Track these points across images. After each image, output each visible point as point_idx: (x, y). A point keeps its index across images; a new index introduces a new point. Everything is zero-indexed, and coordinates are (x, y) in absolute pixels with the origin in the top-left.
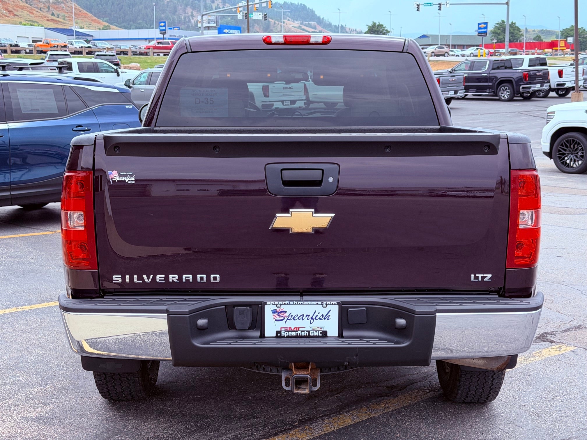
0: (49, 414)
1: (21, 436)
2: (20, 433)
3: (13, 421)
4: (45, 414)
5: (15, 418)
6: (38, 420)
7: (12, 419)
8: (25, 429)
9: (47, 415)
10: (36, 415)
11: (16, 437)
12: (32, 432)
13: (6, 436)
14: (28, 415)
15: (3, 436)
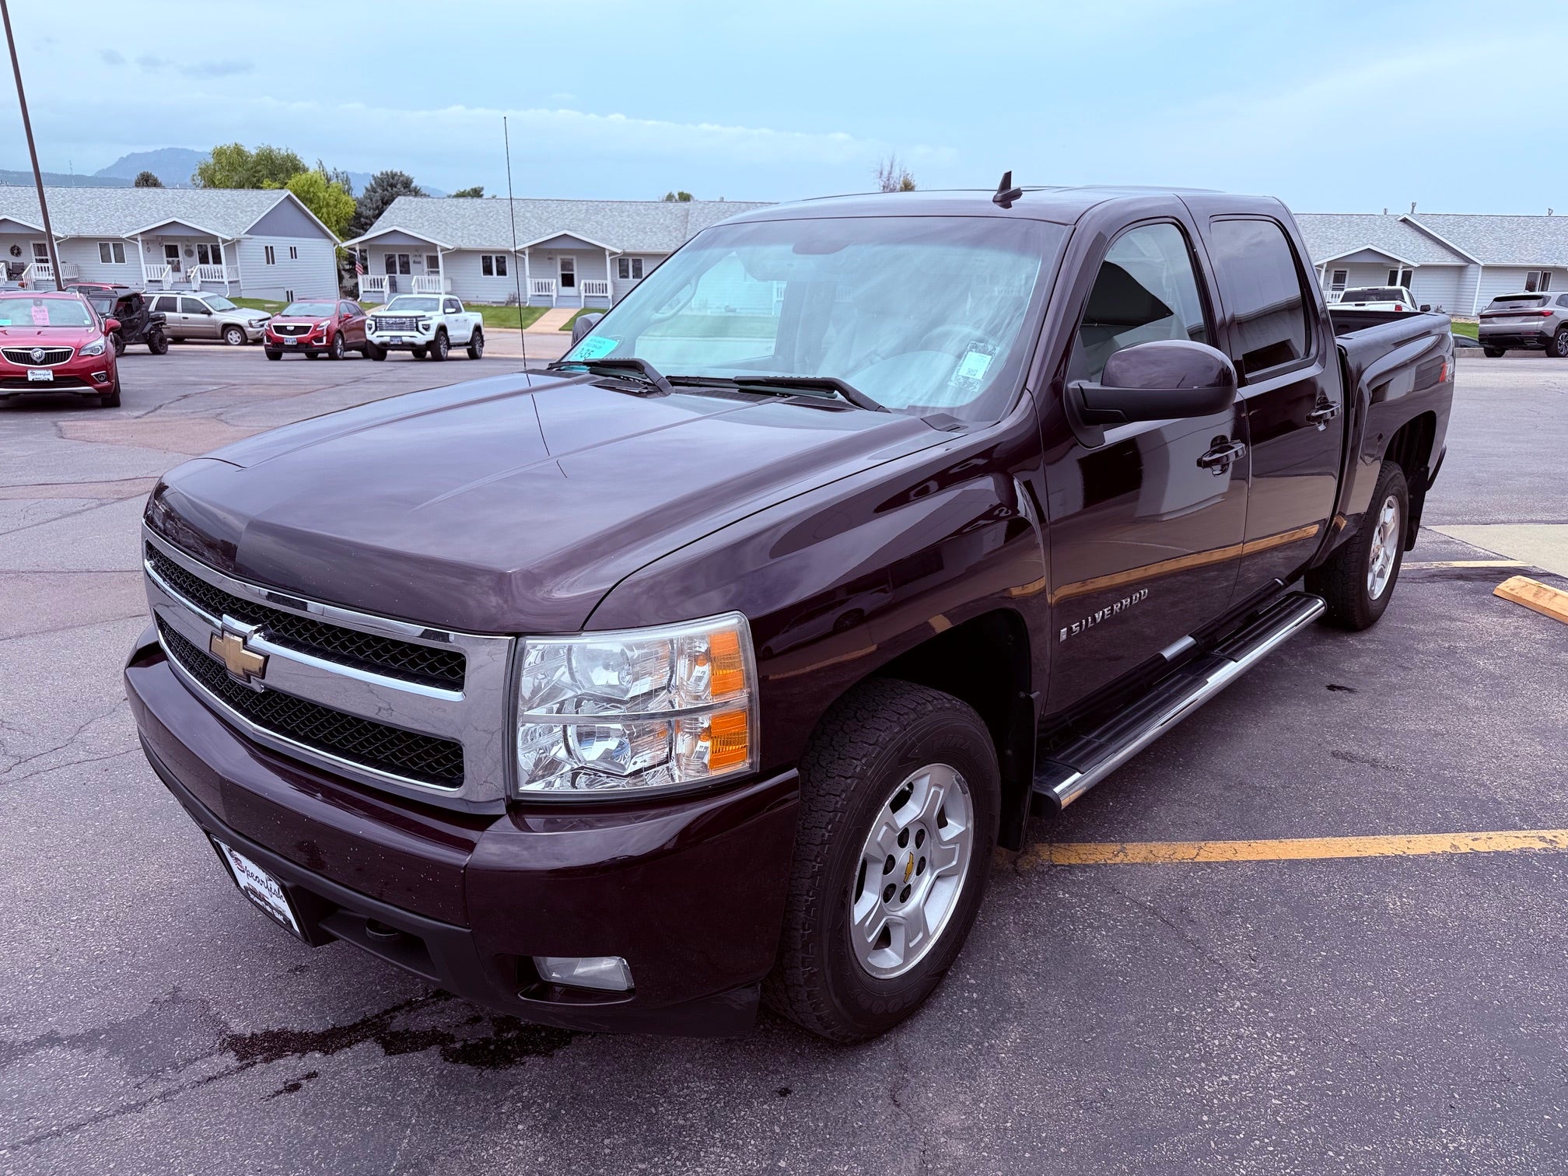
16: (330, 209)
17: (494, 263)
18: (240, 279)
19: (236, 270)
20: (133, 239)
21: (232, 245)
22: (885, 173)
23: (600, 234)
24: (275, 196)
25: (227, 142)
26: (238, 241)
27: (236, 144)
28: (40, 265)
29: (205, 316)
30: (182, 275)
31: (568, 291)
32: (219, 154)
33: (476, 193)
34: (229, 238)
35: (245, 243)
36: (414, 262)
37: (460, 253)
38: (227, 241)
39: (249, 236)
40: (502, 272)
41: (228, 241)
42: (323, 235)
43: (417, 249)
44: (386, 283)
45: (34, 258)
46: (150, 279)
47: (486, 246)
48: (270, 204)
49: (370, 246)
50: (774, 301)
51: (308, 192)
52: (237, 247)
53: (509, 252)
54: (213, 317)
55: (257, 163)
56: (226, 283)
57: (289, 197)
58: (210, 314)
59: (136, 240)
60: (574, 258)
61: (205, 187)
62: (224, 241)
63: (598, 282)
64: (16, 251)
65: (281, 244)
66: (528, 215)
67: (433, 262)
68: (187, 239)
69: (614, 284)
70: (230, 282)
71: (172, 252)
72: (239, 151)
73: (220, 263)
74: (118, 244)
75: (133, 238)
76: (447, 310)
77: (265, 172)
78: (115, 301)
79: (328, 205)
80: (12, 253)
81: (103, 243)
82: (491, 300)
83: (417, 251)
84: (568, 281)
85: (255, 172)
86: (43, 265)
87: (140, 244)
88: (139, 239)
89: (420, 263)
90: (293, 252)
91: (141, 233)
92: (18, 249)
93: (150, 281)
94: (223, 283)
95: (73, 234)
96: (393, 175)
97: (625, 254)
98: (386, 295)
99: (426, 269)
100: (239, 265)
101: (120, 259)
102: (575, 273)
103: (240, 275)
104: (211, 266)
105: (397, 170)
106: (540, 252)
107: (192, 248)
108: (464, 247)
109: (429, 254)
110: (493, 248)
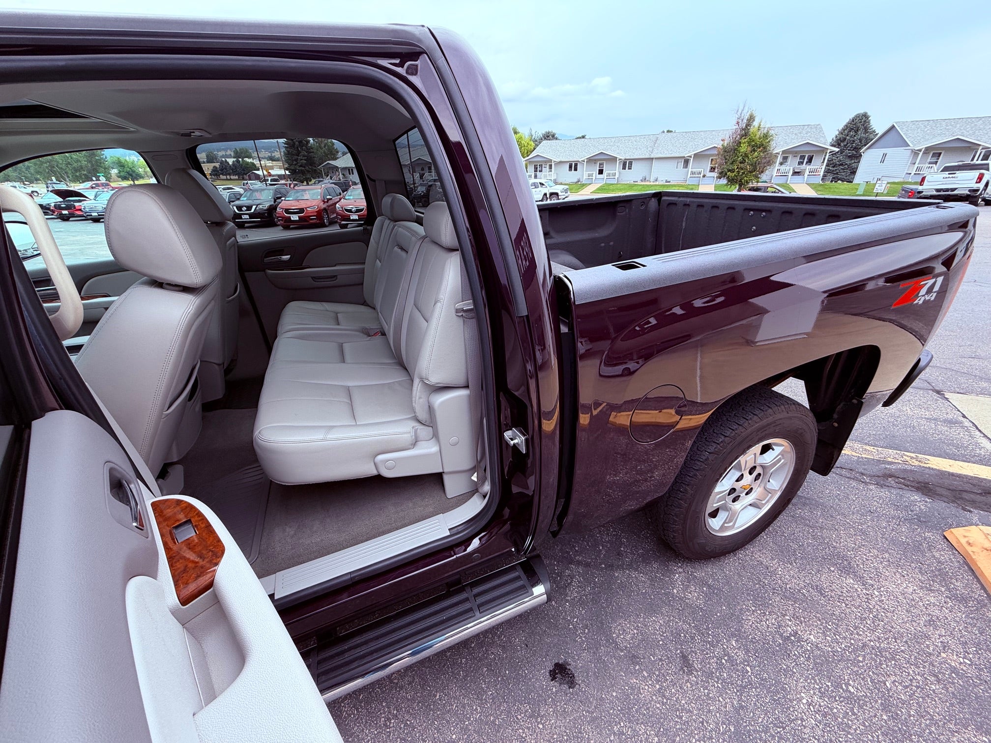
0: (829, 568)
1: (883, 558)
2: (881, 563)
3: (882, 589)
4: (833, 572)
5: (877, 593)
6: (847, 569)
7: (882, 593)
8: (872, 565)
9: (832, 569)
10: (846, 578)
11: (889, 561)
12: (866, 555)
13: (902, 568)
14: (856, 586)
15: (905, 572)
16: (525, 148)
17: (573, 167)
22: (740, 111)
23: (617, 151)
31: (601, 176)
33: (583, 137)
36: (544, 167)
37: (561, 162)
40: (576, 169)
43: (546, 162)
44: (533, 176)
47: (571, 159)
49: (530, 162)
50: (689, 177)
53: (579, 161)
60: (605, 162)
63: (612, 172)
66: (590, 145)
67: (551, 167)
69: (620, 173)
79: (524, 146)
82: (571, 180)
84: (601, 172)
89: (546, 167)
96: (548, 133)
97: (625, 159)
99: (548, 170)
102: (604, 168)
105: (550, 130)
106: (591, 160)
108: (563, 160)
109: (549, 164)
110: (573, 160)
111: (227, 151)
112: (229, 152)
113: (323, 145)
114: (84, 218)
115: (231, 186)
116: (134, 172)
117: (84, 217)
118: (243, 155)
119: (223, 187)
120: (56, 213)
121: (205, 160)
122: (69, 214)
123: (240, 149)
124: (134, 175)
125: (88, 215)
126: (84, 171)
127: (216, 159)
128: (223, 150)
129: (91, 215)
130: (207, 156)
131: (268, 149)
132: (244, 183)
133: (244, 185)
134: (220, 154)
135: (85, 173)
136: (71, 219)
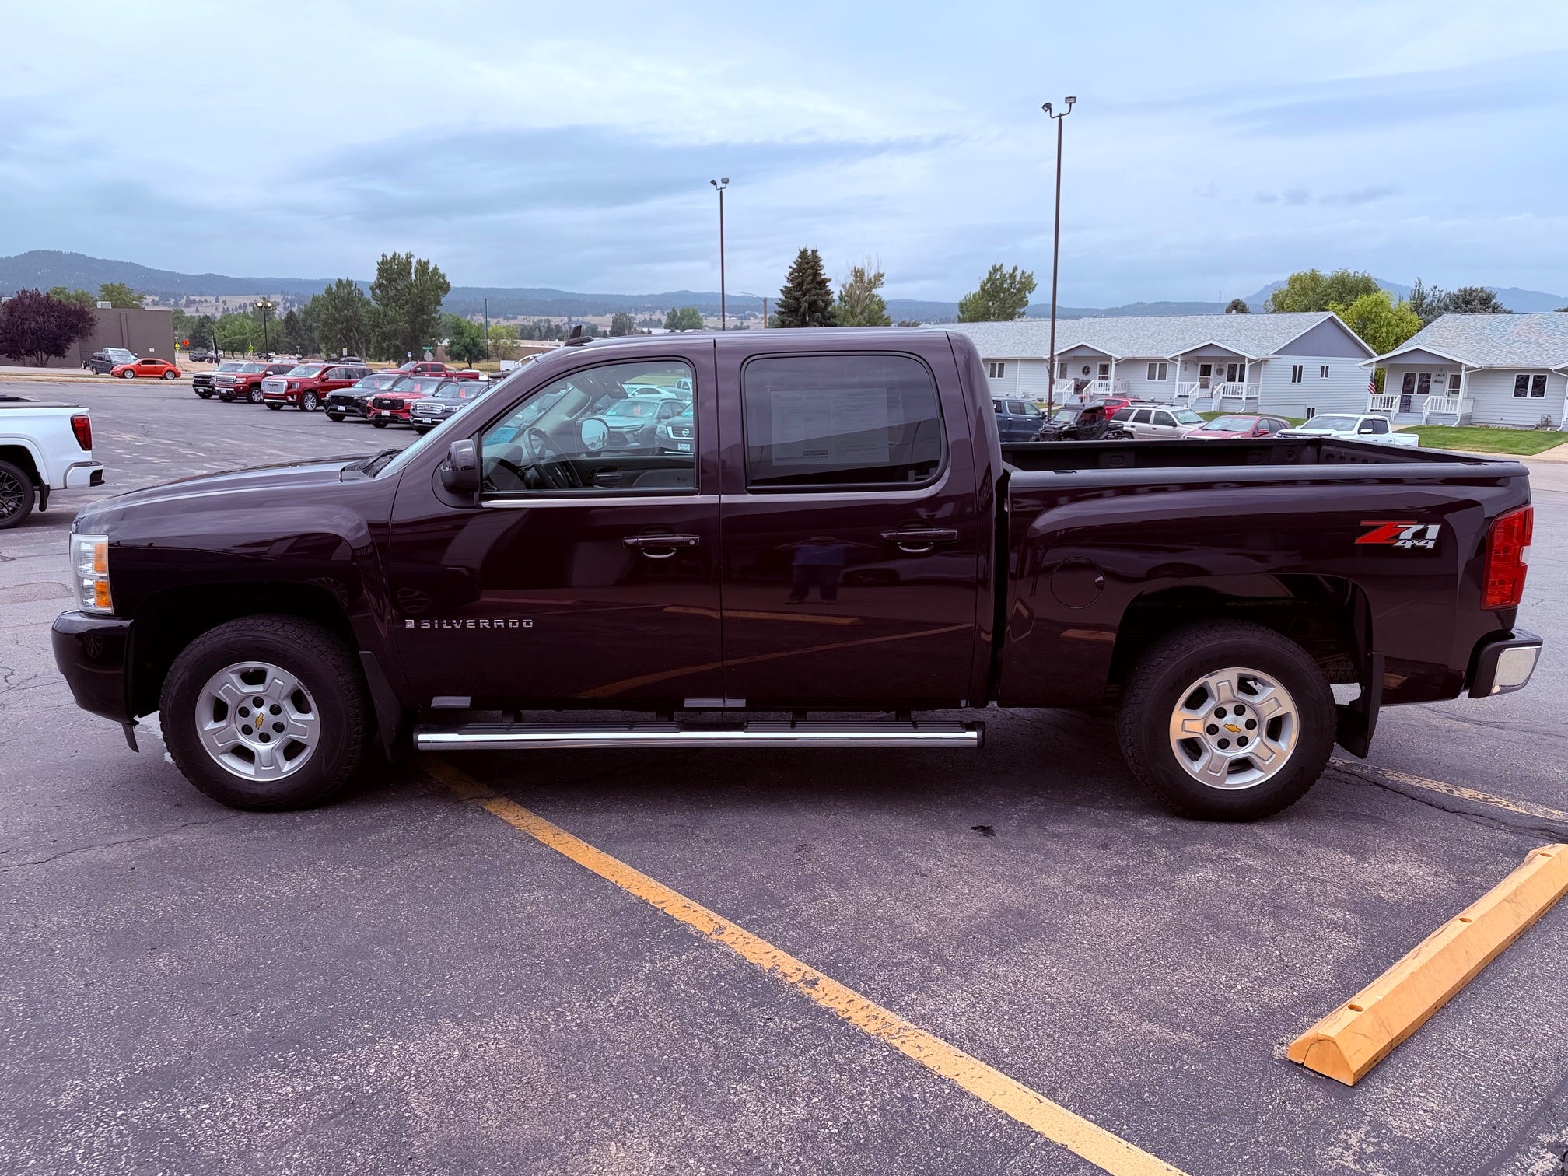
16: (1390, 329)
17: (1530, 383)
18: (1259, 395)
19: (1257, 388)
20: (1173, 360)
21: (1258, 364)
24: (1316, 318)
25: (1304, 269)
26: (1266, 361)
27: (1313, 271)
28: (1101, 382)
29: (1171, 428)
30: (1208, 391)
32: (1294, 281)
34: (1255, 358)
35: (1272, 363)
36: (1436, 382)
37: (1489, 372)
38: (1252, 361)
39: (1276, 356)
40: (1539, 393)
41: (1254, 361)
42: (1363, 354)
43: (1441, 368)
44: (1397, 402)
45: (1098, 376)
46: (1180, 394)
47: (1524, 364)
48: (1309, 326)
49: (1389, 365)
51: (1371, 313)
52: (1263, 366)
53: (1551, 371)
54: (1177, 428)
55: (1331, 286)
56: (1244, 399)
57: (1331, 319)
58: (1175, 425)
59: (1177, 360)
61: (1274, 311)
62: (1251, 361)
64: (1086, 371)
65: (1311, 364)
67: (1456, 382)
68: (1221, 359)
70: (1247, 398)
71: (1206, 370)
72: (1314, 277)
73: (1243, 381)
74: (1164, 364)
75: (1175, 359)
76: (1363, 430)
77: (1334, 295)
78: (1081, 412)
79: (1389, 324)
80: (1083, 372)
81: (1151, 363)
82: (1517, 423)
83: (1441, 370)
85: (1325, 295)
86: (1103, 382)
87: (1179, 364)
88: (1179, 360)
89: (1442, 382)
90: (1325, 371)
91: (1182, 355)
92: (1088, 369)
93: (1180, 396)
94: (1241, 399)
95: (1131, 356)
96: (1472, 291)
98: (1393, 415)
99: (1447, 389)
100: (1261, 382)
101: (1162, 377)
103: (1260, 391)
104: (1236, 384)
105: (1477, 285)
107: (1223, 367)
108: (1496, 365)
109: (1452, 374)
110: (1531, 367)
111: (654, 313)
112: (657, 316)
113: (858, 310)
114: (409, 425)
115: (654, 387)
116: (476, 345)
117: (409, 423)
118: (685, 322)
119: (639, 387)
120: (372, 412)
121: (608, 329)
122: (391, 416)
123: (682, 311)
124: (475, 352)
125: (416, 421)
126: (397, 339)
127: (630, 328)
128: (648, 309)
129: (421, 422)
130: (614, 322)
131: (739, 313)
132: (680, 383)
133: (679, 387)
134: (640, 317)
135: (397, 343)
136: (389, 426)
